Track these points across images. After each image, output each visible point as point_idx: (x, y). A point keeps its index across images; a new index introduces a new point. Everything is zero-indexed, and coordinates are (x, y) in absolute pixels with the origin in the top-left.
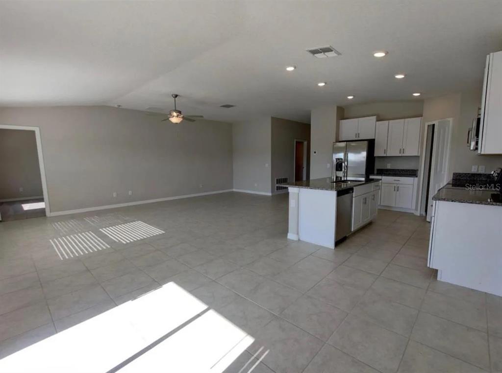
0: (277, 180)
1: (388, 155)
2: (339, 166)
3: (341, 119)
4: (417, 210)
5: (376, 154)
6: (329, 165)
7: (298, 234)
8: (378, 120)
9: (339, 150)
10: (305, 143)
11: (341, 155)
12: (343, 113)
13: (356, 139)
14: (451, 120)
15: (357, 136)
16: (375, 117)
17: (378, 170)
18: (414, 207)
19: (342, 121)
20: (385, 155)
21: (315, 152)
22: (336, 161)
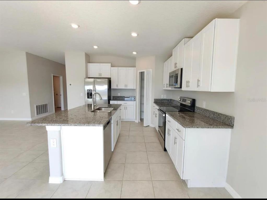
0: (37, 107)
1: (119, 88)
2: (90, 95)
3: (88, 63)
4: (137, 120)
5: (112, 88)
6: (82, 94)
7: (62, 175)
8: (112, 66)
9: (89, 84)
10: (61, 78)
11: (90, 87)
12: (89, 59)
13: (99, 77)
14: (151, 70)
15: (100, 75)
16: (110, 64)
17: (113, 97)
18: (135, 118)
19: (89, 64)
20: (117, 88)
21: (70, 85)
22: (87, 91)
